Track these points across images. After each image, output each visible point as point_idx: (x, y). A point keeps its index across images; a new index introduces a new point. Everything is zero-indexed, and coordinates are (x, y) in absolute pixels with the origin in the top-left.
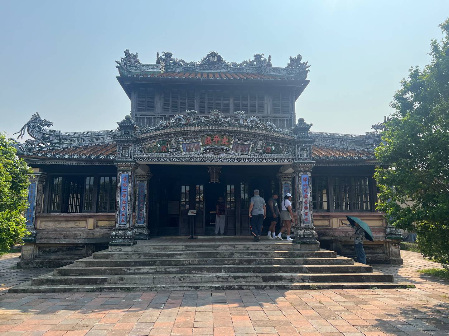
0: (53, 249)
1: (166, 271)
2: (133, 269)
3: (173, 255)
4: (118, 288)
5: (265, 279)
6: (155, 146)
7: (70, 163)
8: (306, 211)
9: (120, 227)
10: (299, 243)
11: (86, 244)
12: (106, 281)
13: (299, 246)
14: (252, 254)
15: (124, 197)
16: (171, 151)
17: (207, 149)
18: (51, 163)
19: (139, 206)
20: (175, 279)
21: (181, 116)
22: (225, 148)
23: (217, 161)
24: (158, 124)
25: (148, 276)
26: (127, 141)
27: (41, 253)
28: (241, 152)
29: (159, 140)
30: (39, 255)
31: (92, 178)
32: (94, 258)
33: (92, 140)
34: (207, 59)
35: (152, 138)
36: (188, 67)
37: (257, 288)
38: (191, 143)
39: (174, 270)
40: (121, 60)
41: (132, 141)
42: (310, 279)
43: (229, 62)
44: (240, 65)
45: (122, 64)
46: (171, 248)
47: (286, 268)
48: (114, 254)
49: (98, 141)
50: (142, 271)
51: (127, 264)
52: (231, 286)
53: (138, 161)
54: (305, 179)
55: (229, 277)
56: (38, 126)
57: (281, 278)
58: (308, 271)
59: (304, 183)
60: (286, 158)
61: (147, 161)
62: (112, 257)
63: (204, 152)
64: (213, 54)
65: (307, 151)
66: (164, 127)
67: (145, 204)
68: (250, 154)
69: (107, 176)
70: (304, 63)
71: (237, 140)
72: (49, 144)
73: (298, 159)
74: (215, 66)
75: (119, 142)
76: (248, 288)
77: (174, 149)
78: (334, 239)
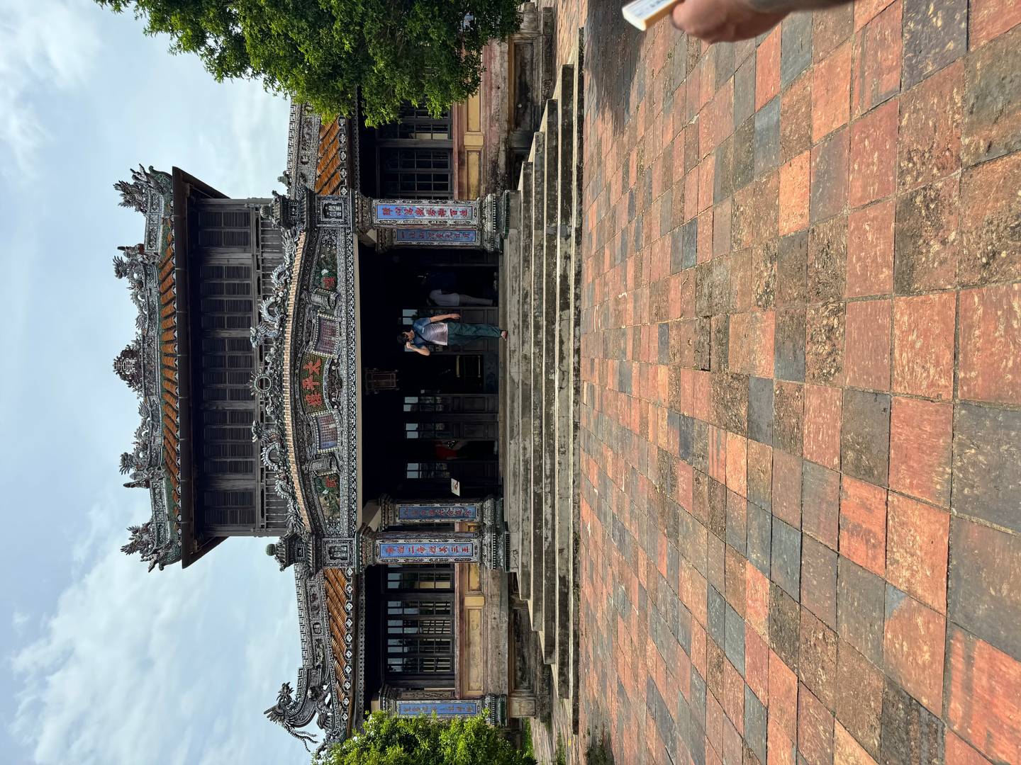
0: (518, 664)
1: (550, 475)
2: (545, 532)
3: (526, 462)
4: (575, 558)
5: (565, 306)
6: (326, 499)
7: (362, 647)
8: (448, 213)
9: (476, 553)
10: (507, 231)
11: (510, 608)
12: (564, 577)
13: (512, 231)
14: (525, 321)
15: (423, 549)
16: (335, 469)
17: (330, 400)
18: (362, 681)
19: (443, 517)
20: (562, 461)
21: (265, 452)
22: (327, 366)
23: (354, 383)
24: (282, 494)
25: (557, 506)
26: (318, 550)
27: (526, 684)
28: (334, 335)
29: (314, 492)
30: (528, 688)
31: (391, 604)
32: (528, 597)
33: (316, 608)
34: (132, 380)
35: (310, 506)
36: (153, 420)
37: (577, 323)
38: (319, 432)
39: (548, 462)
40: (147, 560)
41: (316, 541)
42: (567, 224)
43: (137, 333)
44: (141, 308)
45: (155, 558)
46: (515, 464)
47: (548, 265)
48: (522, 563)
49: (318, 596)
50: (549, 517)
51: (538, 540)
52: (574, 368)
53: (356, 529)
54: (386, 212)
55: (560, 370)
56: (291, 709)
57: (564, 278)
58: (554, 225)
59: (394, 214)
60: (346, 248)
61: (355, 512)
62: (527, 567)
63: (336, 407)
64: (119, 368)
65: (330, 204)
66: (288, 483)
67: (438, 505)
68: (340, 319)
69: (387, 577)
70: (135, 177)
71: (311, 343)
72: (325, 687)
73: (347, 224)
74: (146, 362)
75: (319, 565)
76: (577, 338)
77: (331, 464)
78: (505, 146)
